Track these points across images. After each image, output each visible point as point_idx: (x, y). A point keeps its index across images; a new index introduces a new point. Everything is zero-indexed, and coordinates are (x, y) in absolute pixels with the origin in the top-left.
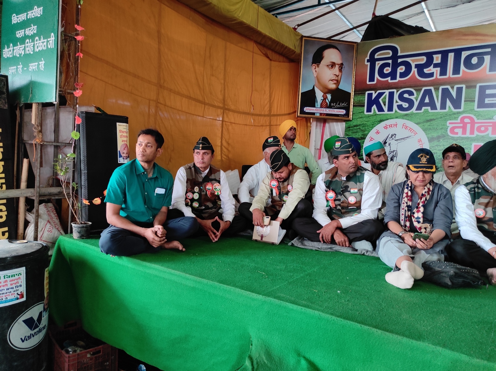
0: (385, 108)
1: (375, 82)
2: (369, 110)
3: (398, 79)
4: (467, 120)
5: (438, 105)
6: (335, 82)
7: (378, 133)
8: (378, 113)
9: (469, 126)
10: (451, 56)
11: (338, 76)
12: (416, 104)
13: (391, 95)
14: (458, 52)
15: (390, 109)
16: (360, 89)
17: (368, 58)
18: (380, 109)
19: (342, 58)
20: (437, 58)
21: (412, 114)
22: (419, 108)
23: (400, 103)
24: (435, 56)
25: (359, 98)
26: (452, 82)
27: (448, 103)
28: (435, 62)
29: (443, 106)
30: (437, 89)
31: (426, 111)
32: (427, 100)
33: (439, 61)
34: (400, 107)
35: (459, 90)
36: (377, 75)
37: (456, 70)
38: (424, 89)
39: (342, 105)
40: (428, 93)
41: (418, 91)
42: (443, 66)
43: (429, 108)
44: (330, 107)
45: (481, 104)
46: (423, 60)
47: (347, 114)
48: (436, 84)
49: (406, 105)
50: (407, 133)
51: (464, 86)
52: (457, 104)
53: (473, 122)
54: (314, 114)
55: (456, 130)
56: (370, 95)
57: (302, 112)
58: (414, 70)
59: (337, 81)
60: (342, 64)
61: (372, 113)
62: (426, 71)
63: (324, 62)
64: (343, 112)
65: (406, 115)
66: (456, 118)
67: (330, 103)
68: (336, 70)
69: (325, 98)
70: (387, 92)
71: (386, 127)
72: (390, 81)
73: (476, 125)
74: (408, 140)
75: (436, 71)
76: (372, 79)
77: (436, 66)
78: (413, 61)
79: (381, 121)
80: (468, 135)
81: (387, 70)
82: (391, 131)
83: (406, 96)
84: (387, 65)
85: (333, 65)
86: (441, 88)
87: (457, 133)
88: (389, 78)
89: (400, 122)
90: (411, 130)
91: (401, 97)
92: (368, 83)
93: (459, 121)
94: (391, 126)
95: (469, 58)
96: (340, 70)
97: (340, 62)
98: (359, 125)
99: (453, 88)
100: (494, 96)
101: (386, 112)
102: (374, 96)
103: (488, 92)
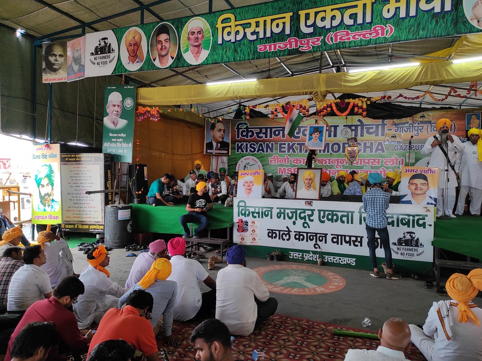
0: (245, 151)
1: (240, 139)
2: (238, 151)
3: (249, 138)
4: (276, 157)
5: (265, 150)
6: (222, 138)
7: (242, 162)
8: (241, 153)
9: (276, 159)
10: (269, 130)
11: (223, 135)
12: (257, 149)
13: (247, 145)
14: (271, 129)
15: (247, 151)
16: (233, 142)
17: (236, 127)
18: (243, 151)
19: (224, 127)
20: (264, 130)
21: (255, 154)
22: (258, 152)
23: (250, 149)
25: (233, 145)
26: (270, 141)
27: (269, 150)
28: (263, 132)
29: (267, 151)
30: (264, 144)
32: (261, 148)
34: (250, 151)
35: (272, 144)
36: (240, 135)
37: (271, 136)
38: (259, 143)
39: (226, 148)
40: (261, 145)
41: (257, 144)
42: (266, 134)
43: (262, 152)
44: (220, 150)
45: (280, 151)
46: (259, 130)
47: (228, 153)
48: (264, 141)
49: (253, 150)
50: (254, 162)
51: (274, 143)
52: (272, 150)
53: (278, 159)
54: (212, 153)
55: (272, 162)
56: (238, 144)
57: (207, 152)
58: (255, 134)
59: (223, 137)
60: (224, 130)
61: (239, 153)
62: (260, 135)
63: (216, 129)
64: (226, 152)
65: (253, 154)
66: (272, 157)
67: (220, 148)
68: (222, 132)
69: (217, 146)
70: (245, 143)
71: (245, 160)
72: (246, 139)
73: (279, 160)
74: (254, 165)
75: (264, 136)
76: (238, 137)
77: (263, 134)
78: (255, 130)
80: (276, 164)
81: (245, 134)
82: (247, 161)
84: (244, 131)
85: (220, 130)
86: (266, 143)
87: (272, 163)
88: (245, 137)
89: (251, 157)
90: (255, 161)
91: (251, 146)
92: (237, 139)
93: (273, 158)
94: (247, 159)
95: (275, 131)
96: (224, 133)
97: (223, 129)
98: (234, 158)
99: (270, 143)
100: (285, 148)
101: (245, 153)
102: (240, 145)
103: (282, 146)
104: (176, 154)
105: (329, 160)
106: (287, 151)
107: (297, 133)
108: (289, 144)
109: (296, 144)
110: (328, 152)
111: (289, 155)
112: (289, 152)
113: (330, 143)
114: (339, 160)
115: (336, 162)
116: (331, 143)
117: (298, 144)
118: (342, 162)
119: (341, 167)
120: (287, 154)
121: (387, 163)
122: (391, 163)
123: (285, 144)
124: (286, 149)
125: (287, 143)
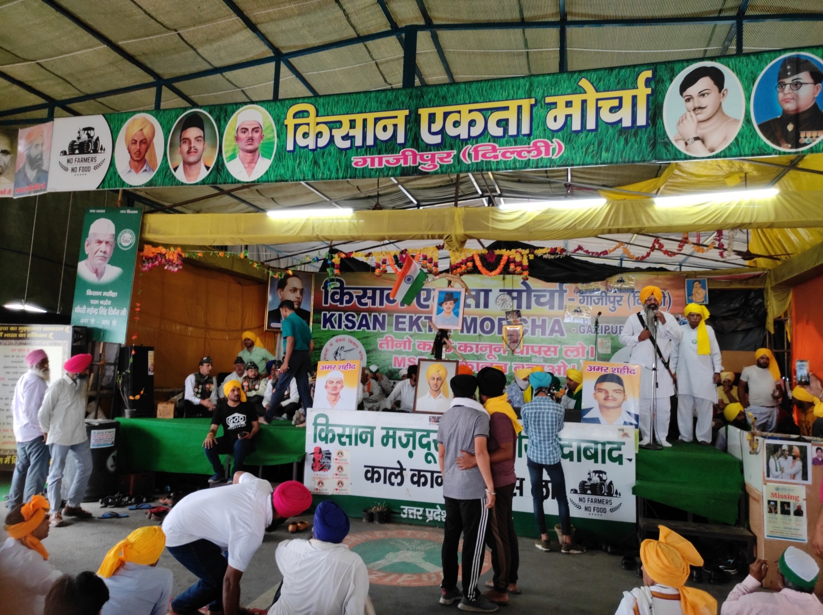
0: (336, 326)
1: (328, 305)
2: (324, 326)
3: (345, 305)
4: (389, 339)
5: (371, 326)
6: (297, 303)
7: (331, 345)
8: (331, 329)
9: (390, 343)
10: (378, 292)
11: (299, 298)
12: (357, 324)
13: (340, 316)
14: (382, 290)
15: (340, 327)
16: (318, 309)
17: (323, 286)
18: (333, 327)
19: (303, 285)
20: (370, 293)
21: (355, 332)
22: (359, 328)
23: (346, 323)
24: (368, 291)
25: (317, 316)
26: (379, 311)
27: (378, 326)
28: (368, 295)
29: (374, 328)
30: (370, 315)
31: (364, 330)
32: (364, 322)
33: (371, 295)
34: (346, 326)
35: (384, 317)
36: (329, 300)
37: (381, 303)
38: (362, 314)
40: (364, 317)
41: (358, 315)
42: (373, 298)
43: (365, 328)
45: (397, 328)
46: (361, 293)
48: (370, 311)
49: (350, 325)
50: (351, 346)
51: (386, 314)
52: (382, 326)
53: (392, 341)
54: (279, 329)
55: (383, 346)
56: (325, 315)
57: (269, 327)
58: (355, 299)
59: (299, 302)
60: (303, 289)
61: (326, 329)
62: (363, 301)
63: (287, 288)
65: (351, 332)
66: (382, 337)
68: (298, 294)
70: (337, 314)
71: (337, 341)
72: (339, 306)
73: (395, 343)
74: (352, 351)
75: (369, 302)
76: (326, 302)
77: (369, 298)
78: (355, 293)
79: (334, 336)
80: (390, 349)
81: (337, 297)
82: (340, 344)
83: (350, 318)
84: (337, 293)
85: (295, 290)
86: (372, 314)
87: (383, 348)
88: (338, 304)
89: (347, 337)
90: (354, 344)
91: (347, 318)
92: (323, 305)
93: (384, 339)
94: (340, 340)
95: (389, 295)
96: (301, 293)
97: (301, 287)
99: (380, 315)
100: (404, 323)
101: (337, 329)
102: (328, 316)
103: (401, 320)
104: (213, 329)
105: (477, 346)
106: (407, 328)
107: (425, 300)
108: (411, 318)
109: (423, 318)
110: (475, 332)
111: (411, 336)
112: (411, 329)
113: (478, 317)
114: (493, 347)
115: (488, 349)
116: (480, 317)
117: (426, 318)
118: (497, 349)
119: (495, 358)
120: (407, 334)
121: (569, 353)
122: (575, 353)
123: (405, 317)
124: (407, 326)
125: (408, 316)
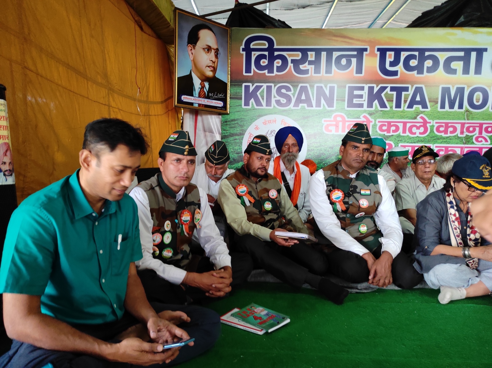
0: (264, 103)
1: (252, 74)
2: (247, 104)
3: (275, 72)
4: (339, 119)
6: (212, 69)
7: (257, 128)
8: (256, 107)
9: (341, 124)
10: (324, 54)
11: (214, 63)
13: (269, 89)
14: (330, 51)
16: (237, 80)
17: (243, 46)
18: (258, 103)
19: (217, 43)
20: (312, 55)
21: (290, 110)
23: (278, 98)
24: (309, 53)
25: (236, 89)
26: (325, 81)
28: (309, 59)
30: (312, 87)
33: (313, 59)
34: (278, 102)
35: (332, 90)
36: (253, 67)
37: (328, 70)
38: (300, 85)
40: (304, 90)
41: (295, 87)
42: (316, 64)
43: (305, 105)
44: (208, 97)
45: (350, 105)
46: (299, 56)
47: (225, 107)
48: (311, 81)
49: (283, 101)
52: (330, 102)
53: (344, 121)
54: (192, 104)
55: (330, 128)
56: (247, 88)
57: (180, 101)
58: (290, 65)
59: (214, 67)
60: (217, 49)
61: (250, 107)
62: (302, 67)
63: (200, 44)
64: (220, 104)
65: (285, 111)
66: (330, 116)
67: (208, 92)
68: (212, 55)
69: (203, 87)
70: (265, 85)
72: (267, 74)
73: (347, 124)
75: (311, 68)
76: (248, 70)
78: (290, 56)
79: (260, 116)
80: (340, 132)
82: (270, 127)
83: (283, 91)
84: (264, 57)
85: (209, 49)
86: (316, 85)
87: (331, 131)
88: (266, 71)
89: (279, 117)
91: (279, 92)
92: (244, 74)
93: (332, 119)
94: (270, 122)
95: (339, 58)
96: (216, 56)
98: (237, 120)
99: (326, 86)
100: (361, 96)
101: (264, 107)
102: (251, 89)
103: (356, 92)
105: (463, 125)
106: (366, 104)
107: (392, 64)
108: (371, 89)
109: (388, 90)
110: (461, 107)
111: (371, 114)
112: (370, 105)
114: (484, 126)
115: (477, 129)
116: (469, 87)
119: (486, 141)
120: (365, 111)
123: (362, 89)
124: (365, 101)
125: (366, 87)
